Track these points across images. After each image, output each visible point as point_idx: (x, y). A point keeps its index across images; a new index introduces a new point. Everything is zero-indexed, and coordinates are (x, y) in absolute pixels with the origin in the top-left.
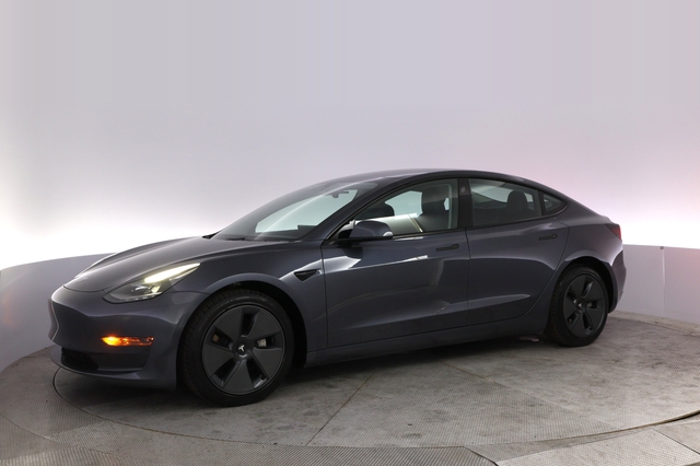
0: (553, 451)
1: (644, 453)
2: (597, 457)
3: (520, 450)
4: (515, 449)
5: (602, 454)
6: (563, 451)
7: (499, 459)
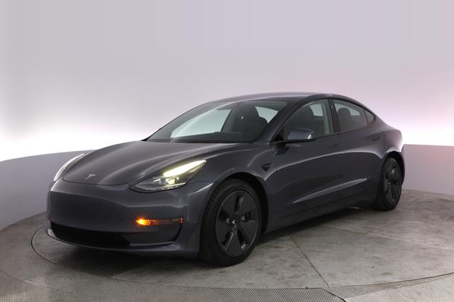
0: (385, 291)
1: (449, 293)
2: (416, 296)
3: (361, 290)
4: (357, 290)
5: (419, 294)
6: (391, 291)
7: (346, 297)
